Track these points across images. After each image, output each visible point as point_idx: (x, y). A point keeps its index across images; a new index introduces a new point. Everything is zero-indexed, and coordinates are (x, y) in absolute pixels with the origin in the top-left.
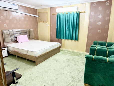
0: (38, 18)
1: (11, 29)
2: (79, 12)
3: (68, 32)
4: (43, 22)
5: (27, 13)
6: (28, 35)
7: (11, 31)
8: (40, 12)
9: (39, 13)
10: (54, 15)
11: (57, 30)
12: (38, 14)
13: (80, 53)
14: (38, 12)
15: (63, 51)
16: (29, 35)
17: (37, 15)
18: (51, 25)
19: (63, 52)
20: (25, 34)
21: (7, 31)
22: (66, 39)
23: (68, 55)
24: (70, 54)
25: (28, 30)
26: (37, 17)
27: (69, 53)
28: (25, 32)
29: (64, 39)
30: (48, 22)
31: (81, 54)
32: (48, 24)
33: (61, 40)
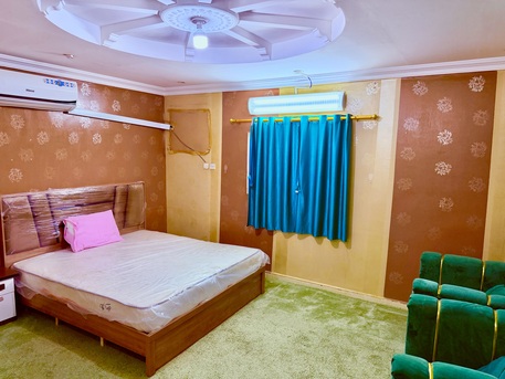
0: (167, 137)
1: (41, 190)
2: (350, 116)
3: (302, 202)
4: (189, 151)
5: (119, 114)
7: (38, 195)
8: (179, 111)
9: (170, 111)
10: (239, 123)
11: (252, 188)
12: (167, 116)
13: (358, 302)
14: (167, 108)
15: (278, 289)
16: (125, 213)
17: (163, 122)
18: (226, 168)
19: (280, 294)
20: (107, 206)
21: (21, 197)
23: (303, 310)
24: (311, 304)
25: (120, 187)
26: (164, 130)
27: (306, 298)
28: (105, 198)
29: (282, 230)
30: (210, 155)
31: (362, 305)
32: (213, 164)
33: (271, 233)
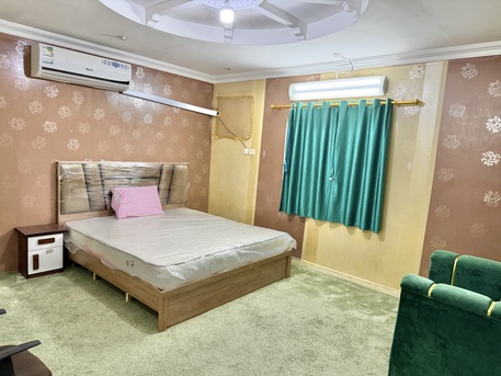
0: (214, 122)
1: (94, 160)
2: (390, 100)
3: (336, 189)
4: (232, 136)
5: (170, 98)
6: (163, 186)
7: (91, 165)
8: (227, 98)
9: (219, 98)
10: (280, 109)
12: (215, 103)
13: (387, 297)
14: (216, 95)
15: (305, 276)
16: (169, 190)
17: (211, 109)
18: (264, 153)
19: (305, 281)
20: (153, 181)
21: (77, 165)
22: (322, 217)
23: (325, 297)
24: (336, 293)
25: (167, 166)
26: (211, 116)
27: (332, 287)
28: (152, 173)
29: (313, 217)
30: (250, 140)
32: (253, 149)
33: (303, 220)
